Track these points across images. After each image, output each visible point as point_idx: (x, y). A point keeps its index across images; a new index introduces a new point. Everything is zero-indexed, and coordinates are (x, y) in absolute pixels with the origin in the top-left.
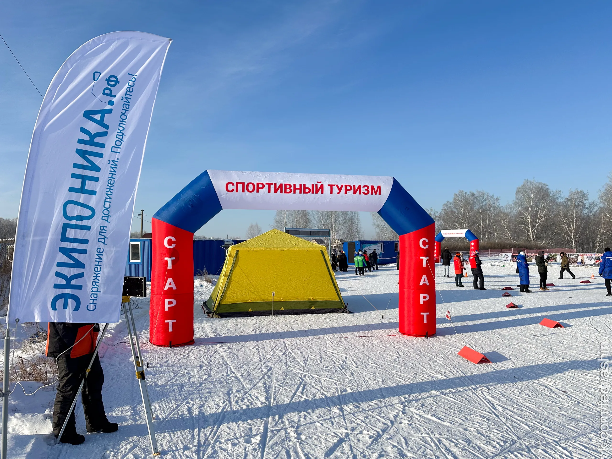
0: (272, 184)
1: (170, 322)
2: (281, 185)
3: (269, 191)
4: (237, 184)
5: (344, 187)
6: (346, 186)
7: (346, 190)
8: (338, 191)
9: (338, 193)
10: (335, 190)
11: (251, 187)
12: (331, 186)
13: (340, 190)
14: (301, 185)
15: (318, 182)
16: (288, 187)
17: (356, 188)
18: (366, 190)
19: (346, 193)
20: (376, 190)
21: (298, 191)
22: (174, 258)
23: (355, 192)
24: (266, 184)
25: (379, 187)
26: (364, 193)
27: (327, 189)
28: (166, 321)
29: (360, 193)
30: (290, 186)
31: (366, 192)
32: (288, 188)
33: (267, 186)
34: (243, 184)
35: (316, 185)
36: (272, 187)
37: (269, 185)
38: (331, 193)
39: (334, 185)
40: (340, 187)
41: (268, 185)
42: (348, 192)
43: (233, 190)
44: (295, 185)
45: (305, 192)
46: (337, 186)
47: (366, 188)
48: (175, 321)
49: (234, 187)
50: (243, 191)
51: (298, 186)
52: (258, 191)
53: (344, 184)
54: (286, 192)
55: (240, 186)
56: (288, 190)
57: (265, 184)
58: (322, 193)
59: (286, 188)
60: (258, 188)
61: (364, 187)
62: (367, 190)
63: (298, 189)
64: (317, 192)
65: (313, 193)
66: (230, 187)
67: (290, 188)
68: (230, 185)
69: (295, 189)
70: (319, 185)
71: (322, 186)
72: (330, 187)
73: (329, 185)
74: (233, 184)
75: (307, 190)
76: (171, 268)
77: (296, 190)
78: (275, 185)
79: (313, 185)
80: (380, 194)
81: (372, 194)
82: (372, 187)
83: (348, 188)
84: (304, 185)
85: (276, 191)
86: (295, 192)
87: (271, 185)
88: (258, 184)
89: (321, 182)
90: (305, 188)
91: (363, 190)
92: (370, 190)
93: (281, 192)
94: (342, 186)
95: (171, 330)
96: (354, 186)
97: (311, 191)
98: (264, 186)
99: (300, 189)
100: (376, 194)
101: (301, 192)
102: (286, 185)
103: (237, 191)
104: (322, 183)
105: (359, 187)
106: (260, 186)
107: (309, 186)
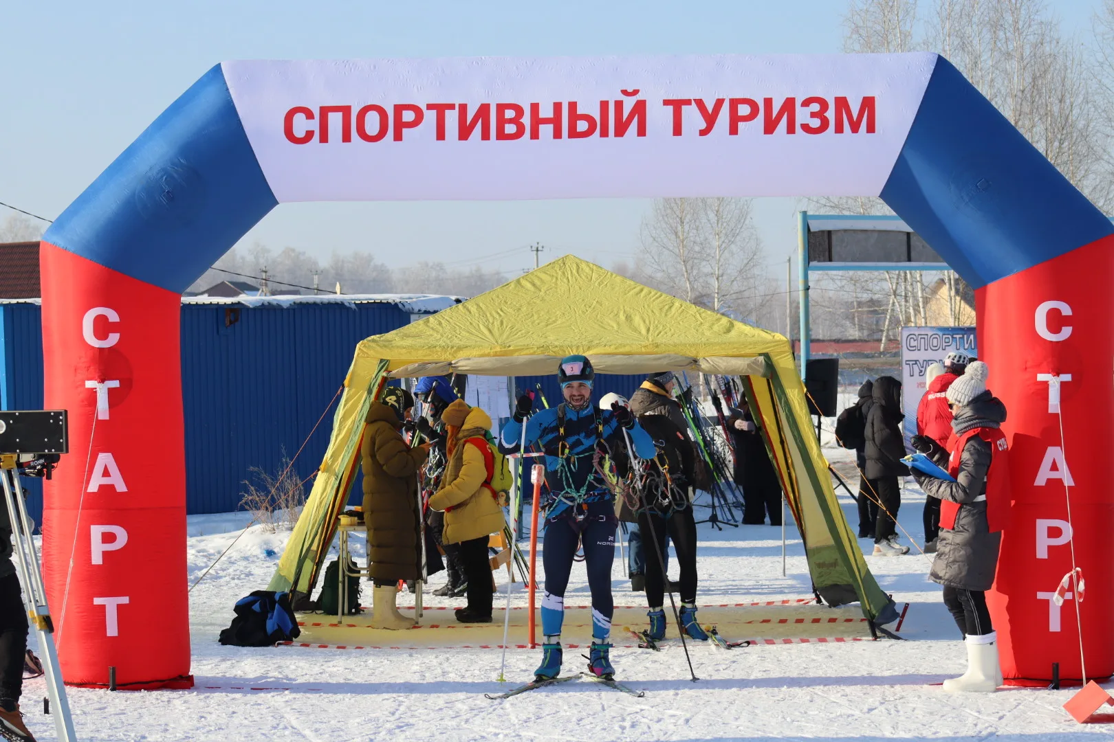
0: (452, 107)
1: (111, 604)
2: (484, 110)
3: (441, 135)
4: (325, 111)
5: (725, 111)
6: (734, 103)
7: (735, 121)
8: (703, 125)
9: (703, 133)
10: (693, 119)
11: (372, 124)
12: (677, 105)
13: (711, 119)
14: (557, 107)
15: (625, 92)
16: (510, 114)
17: (776, 108)
18: (813, 115)
19: (734, 130)
20: (855, 116)
21: (546, 130)
22: (115, 384)
23: (770, 127)
24: (430, 107)
25: (868, 103)
26: (806, 128)
27: (660, 117)
28: (98, 601)
29: (791, 129)
30: (519, 110)
31: (815, 123)
32: (510, 121)
33: (430, 117)
34: (346, 110)
35: (619, 105)
36: (452, 118)
37: (441, 109)
38: (677, 131)
39: (688, 102)
40: (710, 109)
41: (433, 113)
42: (741, 125)
43: (309, 135)
44: (535, 108)
45: (573, 133)
46: (700, 104)
47: (815, 107)
48: (125, 600)
49: (314, 125)
50: (346, 137)
51: (546, 112)
52: (398, 137)
53: (727, 96)
54: (501, 136)
55: (335, 120)
56: (510, 129)
57: (424, 108)
58: (642, 132)
59: (501, 122)
60: (400, 126)
61: (806, 103)
62: (819, 115)
63: (546, 121)
64: (621, 130)
65: (604, 133)
66: (301, 125)
67: (516, 121)
68: (299, 119)
69: (537, 121)
70: (629, 104)
71: (640, 108)
72: (671, 108)
73: (666, 102)
74: (310, 115)
75: (582, 126)
76: (107, 417)
77: (542, 127)
78: (463, 108)
79: (604, 105)
80: (871, 129)
81: (839, 129)
82: (842, 103)
83: (744, 110)
84: (573, 106)
85: (464, 133)
86: (535, 135)
87: (448, 112)
88: (399, 109)
89: (636, 92)
90: (574, 116)
91: (803, 115)
92: (831, 114)
93: (485, 136)
94: (719, 103)
95: (112, 630)
96: (768, 102)
97: (598, 127)
98: (419, 118)
99: (556, 121)
100: (855, 128)
101: (557, 134)
102: (501, 108)
103: (324, 138)
104: (639, 97)
105: (789, 105)
106: (408, 116)
107: (590, 108)
